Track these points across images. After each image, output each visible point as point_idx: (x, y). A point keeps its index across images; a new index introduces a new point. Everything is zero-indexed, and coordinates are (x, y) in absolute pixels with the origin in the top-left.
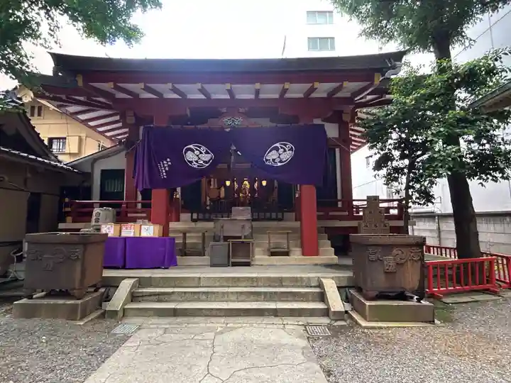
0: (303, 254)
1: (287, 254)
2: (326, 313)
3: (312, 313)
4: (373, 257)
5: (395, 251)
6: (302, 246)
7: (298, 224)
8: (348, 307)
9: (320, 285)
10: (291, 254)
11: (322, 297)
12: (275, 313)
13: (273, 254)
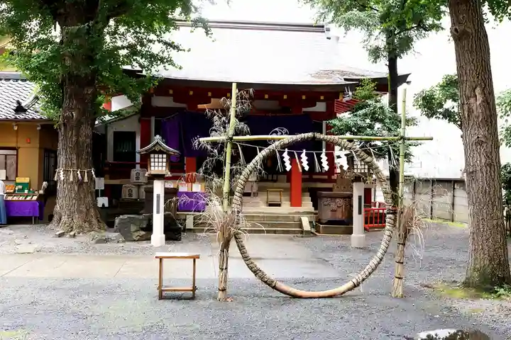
0: (291, 205)
1: (279, 205)
2: (302, 232)
3: (294, 232)
4: (326, 203)
5: (337, 200)
6: (291, 201)
7: (288, 185)
8: (313, 230)
9: (300, 220)
10: (282, 205)
11: (301, 225)
12: (275, 232)
13: (270, 205)
